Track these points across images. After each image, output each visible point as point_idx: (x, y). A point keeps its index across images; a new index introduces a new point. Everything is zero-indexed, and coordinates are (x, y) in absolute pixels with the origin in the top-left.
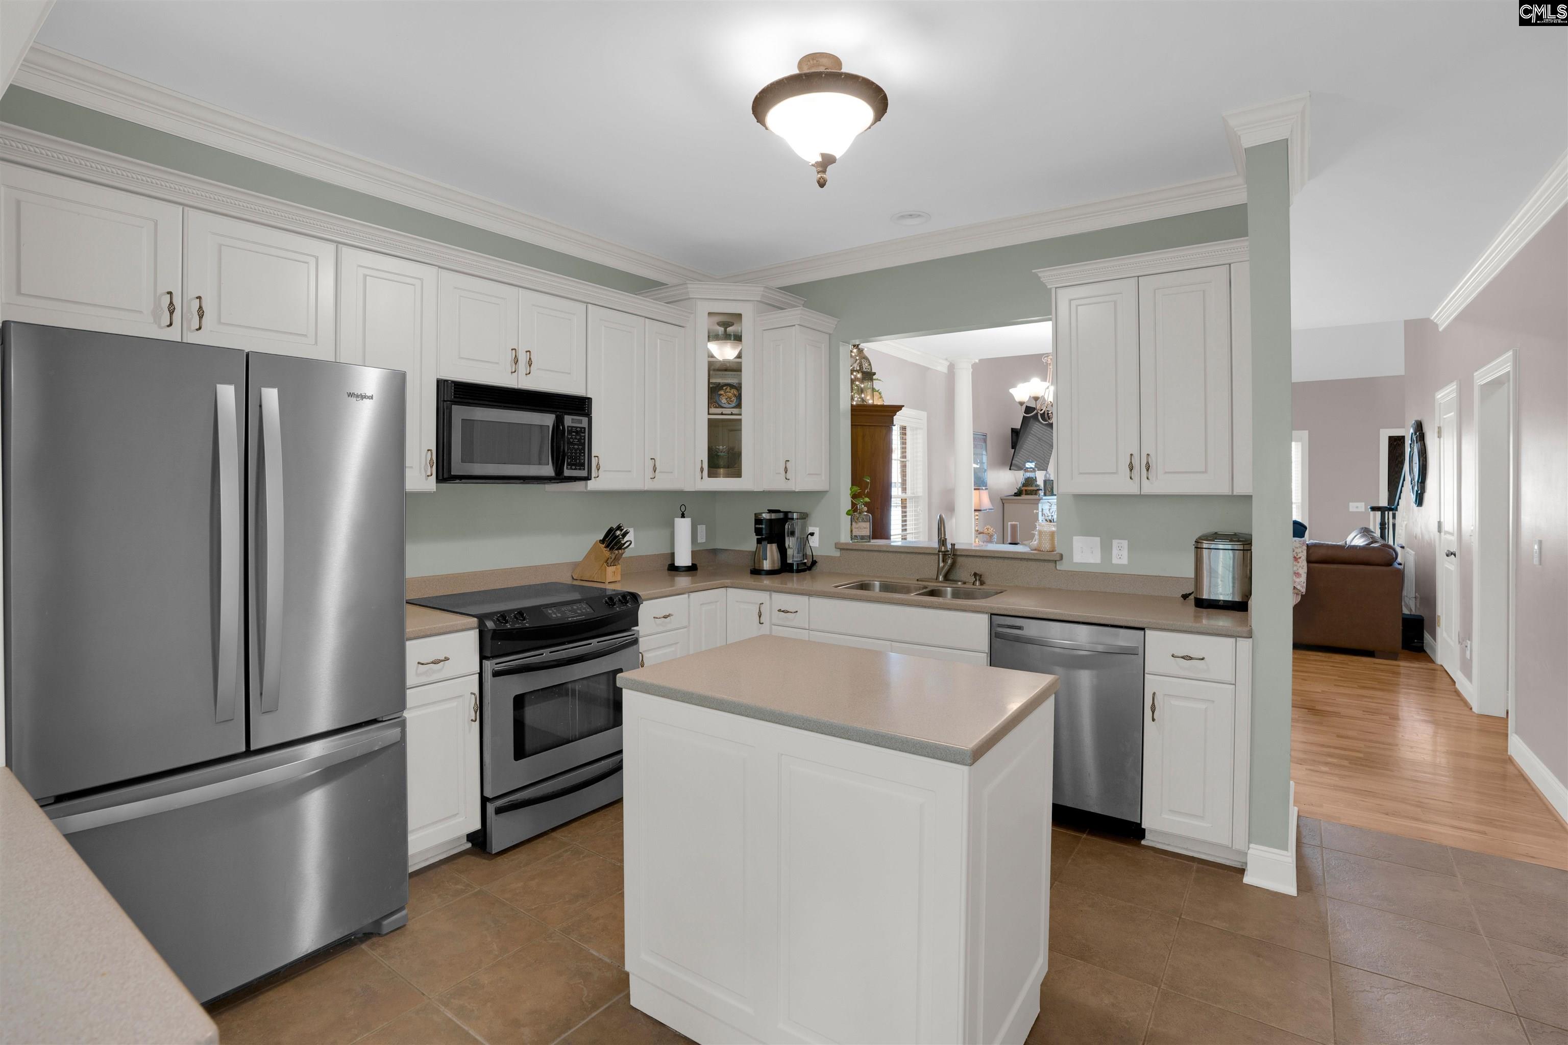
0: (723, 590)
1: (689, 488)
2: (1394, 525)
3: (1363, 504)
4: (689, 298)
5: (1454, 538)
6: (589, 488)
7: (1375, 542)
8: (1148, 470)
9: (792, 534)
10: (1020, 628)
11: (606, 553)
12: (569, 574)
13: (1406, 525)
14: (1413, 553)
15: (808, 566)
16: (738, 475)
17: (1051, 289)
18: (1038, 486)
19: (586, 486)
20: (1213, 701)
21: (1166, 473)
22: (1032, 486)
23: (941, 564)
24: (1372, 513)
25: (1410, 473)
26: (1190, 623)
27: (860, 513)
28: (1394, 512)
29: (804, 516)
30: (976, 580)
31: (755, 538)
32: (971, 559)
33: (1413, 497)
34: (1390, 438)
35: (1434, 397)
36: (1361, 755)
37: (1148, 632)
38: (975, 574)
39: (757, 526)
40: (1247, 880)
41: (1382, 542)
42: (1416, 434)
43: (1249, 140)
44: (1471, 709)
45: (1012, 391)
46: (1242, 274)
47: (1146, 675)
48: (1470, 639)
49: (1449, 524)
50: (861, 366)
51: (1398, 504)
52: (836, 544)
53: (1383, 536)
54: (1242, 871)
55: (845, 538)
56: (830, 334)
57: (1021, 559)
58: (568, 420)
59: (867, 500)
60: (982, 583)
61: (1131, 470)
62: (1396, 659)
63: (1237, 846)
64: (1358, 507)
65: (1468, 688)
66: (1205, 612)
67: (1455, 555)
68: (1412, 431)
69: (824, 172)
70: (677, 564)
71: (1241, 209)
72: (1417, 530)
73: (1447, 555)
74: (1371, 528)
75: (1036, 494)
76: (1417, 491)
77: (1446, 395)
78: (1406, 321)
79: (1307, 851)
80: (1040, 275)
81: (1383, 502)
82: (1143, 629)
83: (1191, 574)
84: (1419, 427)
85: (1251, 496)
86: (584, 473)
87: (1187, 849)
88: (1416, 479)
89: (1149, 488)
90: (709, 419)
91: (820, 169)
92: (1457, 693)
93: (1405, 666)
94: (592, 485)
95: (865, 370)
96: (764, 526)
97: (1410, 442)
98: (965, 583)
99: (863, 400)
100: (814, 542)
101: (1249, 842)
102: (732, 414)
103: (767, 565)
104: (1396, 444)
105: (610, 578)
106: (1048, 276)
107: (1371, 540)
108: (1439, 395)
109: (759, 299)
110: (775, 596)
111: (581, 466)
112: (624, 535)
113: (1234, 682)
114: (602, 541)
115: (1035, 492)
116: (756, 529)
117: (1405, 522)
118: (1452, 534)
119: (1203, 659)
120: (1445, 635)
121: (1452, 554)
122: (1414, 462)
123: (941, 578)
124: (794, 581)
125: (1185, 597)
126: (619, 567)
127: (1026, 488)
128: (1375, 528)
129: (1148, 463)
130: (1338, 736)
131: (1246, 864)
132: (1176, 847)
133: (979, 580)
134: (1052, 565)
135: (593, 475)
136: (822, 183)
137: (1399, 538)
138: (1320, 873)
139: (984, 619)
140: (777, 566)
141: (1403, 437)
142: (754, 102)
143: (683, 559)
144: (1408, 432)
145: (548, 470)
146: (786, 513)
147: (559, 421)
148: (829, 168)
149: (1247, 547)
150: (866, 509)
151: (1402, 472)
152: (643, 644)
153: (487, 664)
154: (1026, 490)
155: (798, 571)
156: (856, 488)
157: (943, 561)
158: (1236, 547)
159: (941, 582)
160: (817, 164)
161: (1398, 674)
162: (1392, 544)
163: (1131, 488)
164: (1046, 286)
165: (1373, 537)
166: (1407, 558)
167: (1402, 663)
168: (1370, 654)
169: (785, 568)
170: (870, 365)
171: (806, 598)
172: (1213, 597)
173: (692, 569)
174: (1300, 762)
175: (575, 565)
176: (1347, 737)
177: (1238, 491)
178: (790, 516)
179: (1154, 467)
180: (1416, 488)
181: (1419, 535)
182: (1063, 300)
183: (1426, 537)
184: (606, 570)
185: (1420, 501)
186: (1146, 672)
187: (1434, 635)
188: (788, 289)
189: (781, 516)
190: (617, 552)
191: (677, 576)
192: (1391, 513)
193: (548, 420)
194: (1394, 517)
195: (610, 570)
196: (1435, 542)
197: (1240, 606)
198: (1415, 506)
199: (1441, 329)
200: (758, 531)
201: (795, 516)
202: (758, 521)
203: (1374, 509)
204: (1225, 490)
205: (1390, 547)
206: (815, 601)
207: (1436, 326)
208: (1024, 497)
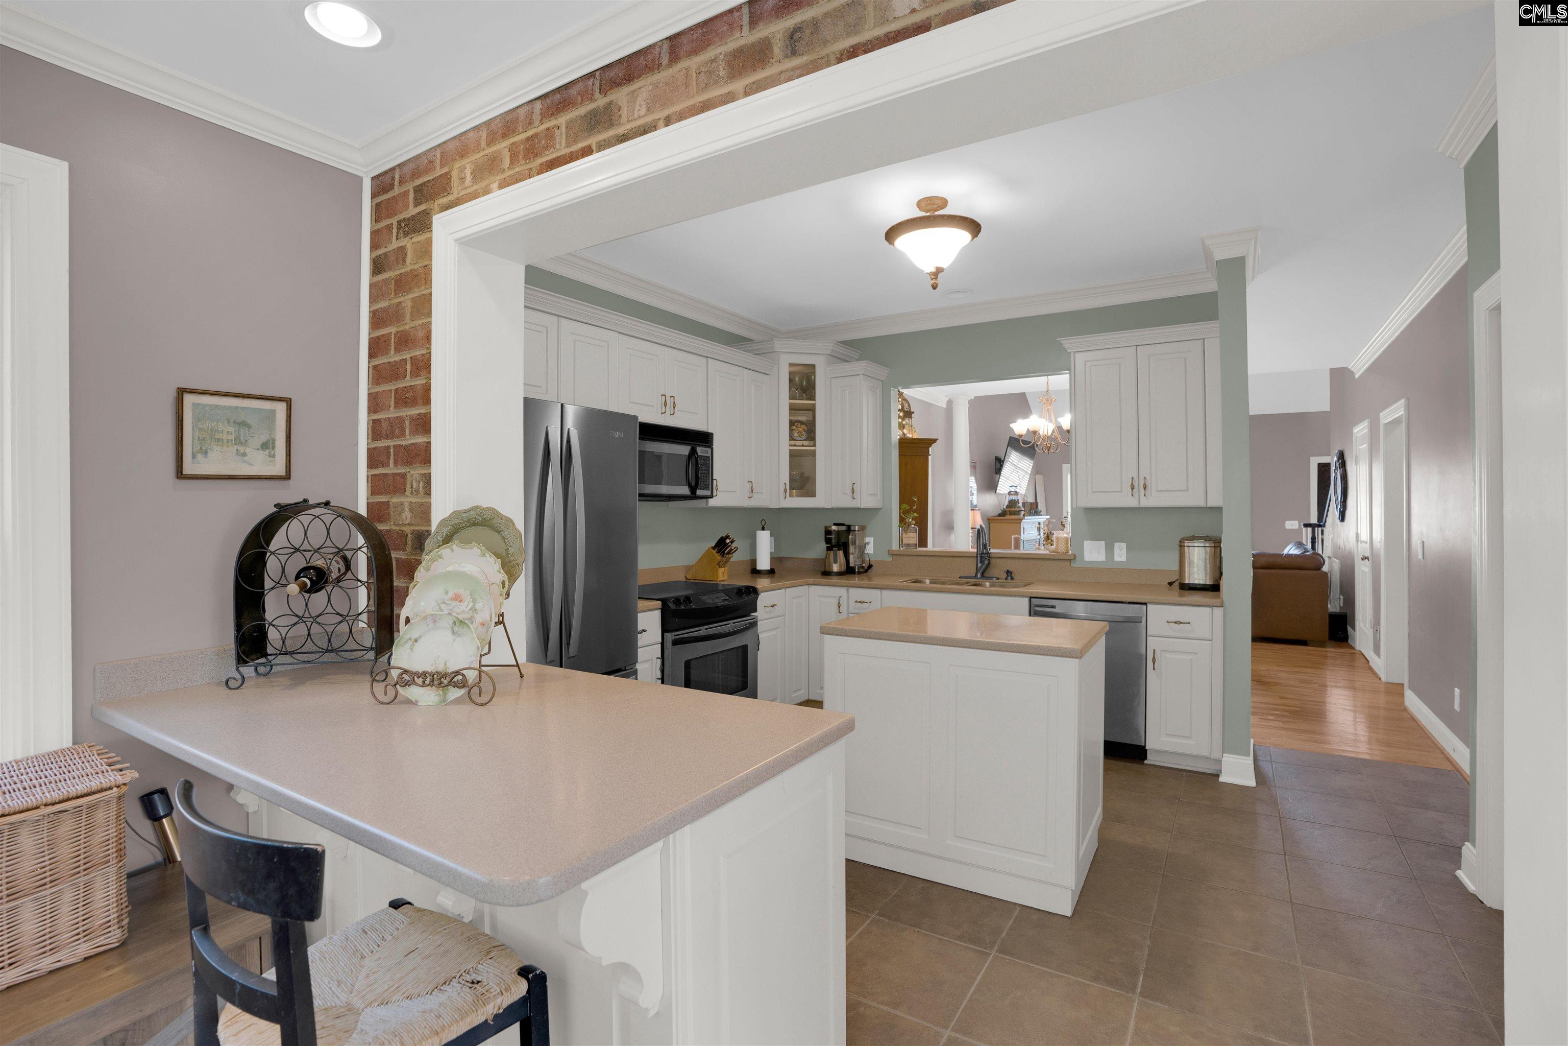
0: (806, 587)
1: (774, 505)
2: (1322, 540)
3: (1297, 522)
4: (774, 352)
5: (1367, 546)
6: (710, 505)
7: (1308, 552)
8: (1145, 489)
9: (854, 543)
10: (1053, 607)
11: (718, 557)
12: (683, 575)
13: (1332, 539)
14: (1338, 561)
15: (866, 569)
16: (813, 494)
17: (1070, 353)
18: (1019, 507)
19: (707, 503)
20: (1196, 653)
21: (1158, 491)
22: (1015, 508)
23: (979, 565)
24: (1304, 529)
25: (1334, 495)
26: (1177, 599)
27: (909, 526)
28: (1323, 528)
29: (863, 528)
30: (1008, 576)
31: (824, 546)
32: (1002, 560)
33: (1337, 514)
34: (1319, 465)
35: (1352, 431)
36: (1298, 709)
37: (1149, 606)
38: (1008, 572)
39: (828, 536)
40: (1221, 779)
41: (1313, 551)
42: (1338, 461)
43: (1219, 255)
44: (1380, 679)
45: (1012, 425)
46: (1213, 347)
47: (1148, 637)
48: (1379, 624)
49: (1364, 536)
50: (903, 407)
51: (1326, 522)
52: (889, 551)
53: (1313, 547)
54: (1218, 776)
55: (895, 546)
56: (882, 381)
57: (1043, 559)
58: (700, 451)
59: (916, 515)
60: (1012, 579)
61: (1132, 489)
62: (1324, 647)
63: (1214, 756)
64: (1292, 525)
65: (1378, 663)
66: (1186, 592)
67: (1368, 559)
68: (1335, 459)
69: (936, 278)
70: (758, 568)
71: (1212, 297)
72: (1341, 543)
73: (1363, 559)
74: (1304, 542)
75: (1018, 514)
76: (1340, 509)
77: (1361, 430)
78: (1331, 370)
79: (1261, 763)
80: (1062, 342)
81: (1314, 520)
82: (1145, 604)
83: (1177, 568)
84: (1341, 456)
85: (1222, 508)
86: (708, 493)
87: (1178, 764)
88: (1339, 499)
89: (1145, 503)
90: (790, 450)
91: (933, 277)
92: (1371, 669)
93: (1331, 651)
94: (712, 502)
95: (906, 410)
96: (833, 536)
97: (1334, 468)
98: (998, 579)
99: (904, 434)
100: (870, 550)
101: (1223, 753)
102: (803, 446)
103: (835, 568)
104: (1324, 469)
105: (721, 577)
106: (1069, 343)
107: (1304, 550)
108: (1356, 430)
109: (828, 353)
110: (852, 590)
111: (706, 487)
112: (732, 542)
113: (1211, 639)
114: (713, 548)
115: (1018, 512)
116: (826, 538)
117: (1332, 536)
118: (1366, 543)
119: (1189, 623)
120: (1362, 624)
121: (1366, 558)
122: (1338, 485)
123: (979, 575)
124: (856, 580)
125: (1170, 584)
126: (726, 568)
127: (1010, 509)
128: (1307, 543)
129: (1145, 484)
130: (1280, 698)
131: (1221, 771)
132: (1170, 763)
133: (1011, 576)
134: (1067, 563)
135: (715, 494)
136: (934, 287)
137: (1327, 551)
138: (1271, 775)
139: (1026, 600)
140: (844, 568)
141: (1329, 464)
142: (889, 229)
143: (764, 564)
144: (1333, 460)
145: (685, 490)
146: (849, 527)
147: (693, 452)
148: (940, 275)
149: (1217, 545)
150: (914, 522)
151: (1328, 496)
152: (761, 626)
153: (667, 635)
154: (1010, 511)
155: (859, 573)
156: (905, 506)
157: (981, 562)
158: (1208, 545)
159: (979, 578)
160: (931, 274)
161: (1326, 657)
162: (1321, 553)
163: (1132, 502)
164: (1067, 351)
165: (1305, 549)
166: (1331, 566)
167: (1328, 649)
168: (1304, 643)
169: (849, 571)
170: (909, 405)
171: (878, 591)
172: (1191, 582)
173: (771, 572)
174: (1253, 713)
175: (688, 568)
176: (1287, 698)
177: (1211, 503)
178: (852, 528)
179: (1149, 486)
180: (1339, 507)
181: (1342, 546)
182: (1080, 360)
183: (1348, 547)
184: (718, 571)
185: (1342, 517)
186: (1148, 634)
187: (1354, 628)
188: (846, 343)
189: (844, 528)
190: (728, 556)
191: (760, 578)
192: (1320, 529)
193: (684, 450)
194: (1322, 533)
195: (721, 570)
196: (1354, 550)
197: (1215, 588)
198: (1339, 521)
199: (1357, 377)
200: (828, 541)
201: (857, 528)
202: (828, 532)
203: (1306, 525)
204: (1201, 504)
205: (1319, 555)
206: (886, 593)
207: (1352, 373)
208: (1008, 517)
